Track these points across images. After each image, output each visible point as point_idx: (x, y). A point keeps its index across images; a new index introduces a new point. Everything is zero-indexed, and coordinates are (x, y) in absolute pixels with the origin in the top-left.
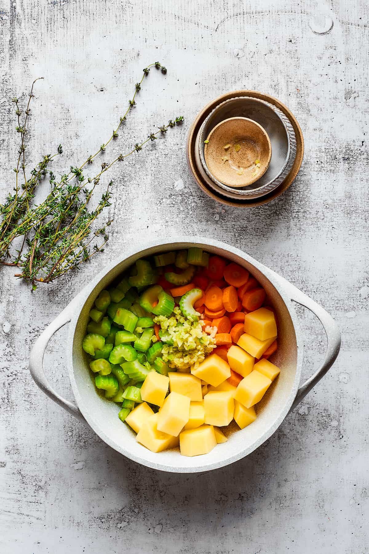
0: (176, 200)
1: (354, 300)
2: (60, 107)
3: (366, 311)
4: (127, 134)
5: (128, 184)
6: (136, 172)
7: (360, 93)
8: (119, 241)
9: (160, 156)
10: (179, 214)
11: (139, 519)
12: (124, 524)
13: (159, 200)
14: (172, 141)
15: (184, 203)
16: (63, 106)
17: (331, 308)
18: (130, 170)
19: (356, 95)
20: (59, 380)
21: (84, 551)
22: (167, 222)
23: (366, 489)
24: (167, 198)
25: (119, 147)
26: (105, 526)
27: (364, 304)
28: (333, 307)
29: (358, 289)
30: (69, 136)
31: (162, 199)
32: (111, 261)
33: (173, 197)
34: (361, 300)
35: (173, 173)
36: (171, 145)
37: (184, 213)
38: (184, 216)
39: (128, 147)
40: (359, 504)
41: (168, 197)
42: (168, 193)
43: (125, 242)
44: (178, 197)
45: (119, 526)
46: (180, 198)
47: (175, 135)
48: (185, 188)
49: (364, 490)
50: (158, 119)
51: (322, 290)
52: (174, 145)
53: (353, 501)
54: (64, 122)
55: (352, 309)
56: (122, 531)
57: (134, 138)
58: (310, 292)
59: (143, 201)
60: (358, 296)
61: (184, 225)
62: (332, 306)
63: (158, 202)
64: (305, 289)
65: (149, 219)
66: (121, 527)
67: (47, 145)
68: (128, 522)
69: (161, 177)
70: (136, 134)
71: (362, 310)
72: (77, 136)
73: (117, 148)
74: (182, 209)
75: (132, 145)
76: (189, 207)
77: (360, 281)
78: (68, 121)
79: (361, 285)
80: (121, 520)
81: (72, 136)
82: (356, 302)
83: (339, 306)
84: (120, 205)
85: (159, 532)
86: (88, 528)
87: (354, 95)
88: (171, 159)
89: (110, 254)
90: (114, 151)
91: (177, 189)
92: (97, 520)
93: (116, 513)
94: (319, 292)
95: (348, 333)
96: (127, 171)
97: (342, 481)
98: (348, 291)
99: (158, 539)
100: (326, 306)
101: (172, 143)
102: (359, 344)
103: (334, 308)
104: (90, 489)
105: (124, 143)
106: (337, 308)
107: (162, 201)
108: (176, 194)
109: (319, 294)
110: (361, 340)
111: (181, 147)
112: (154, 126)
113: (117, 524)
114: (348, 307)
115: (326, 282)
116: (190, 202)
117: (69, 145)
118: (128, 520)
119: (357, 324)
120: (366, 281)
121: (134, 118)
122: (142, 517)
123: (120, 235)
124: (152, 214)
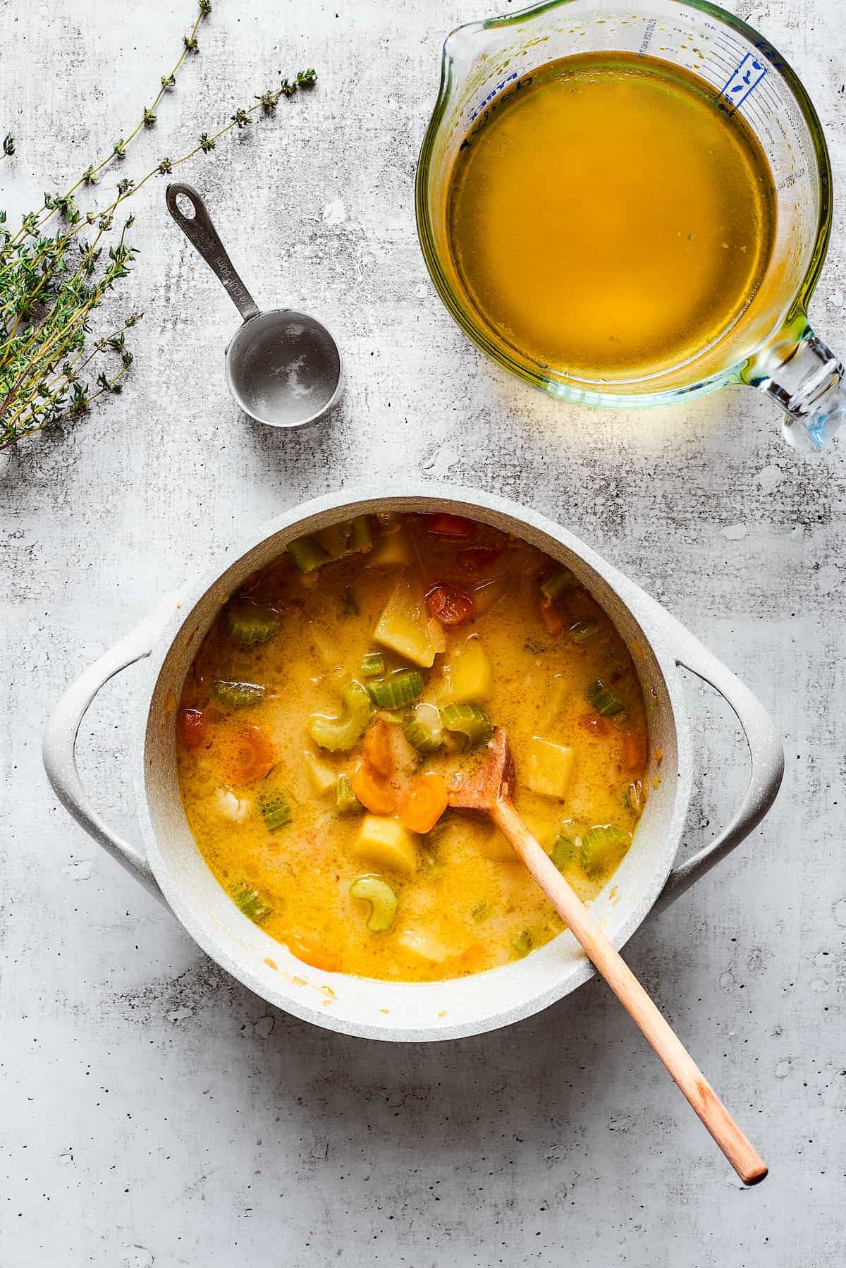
0: (327, 248)
1: (743, 497)
2: (59, 23)
3: (773, 524)
4: (214, 92)
5: (214, 207)
6: (232, 181)
7: (772, 7)
8: (189, 342)
9: (291, 142)
10: (333, 281)
11: (218, 1003)
12: (183, 1013)
13: (286, 247)
14: (321, 108)
15: (345, 255)
16: (66, 22)
17: (688, 515)
18: (220, 174)
19: (762, 11)
20: (39, 668)
21: (88, 1073)
22: (303, 299)
23: (760, 951)
24: (304, 243)
25: (195, 121)
26: (137, 1015)
27: (768, 507)
28: (693, 512)
29: (755, 472)
30: (79, 91)
31: (293, 245)
32: (168, 388)
33: (319, 240)
34: (762, 499)
35: (322, 184)
36: (318, 117)
37: (343, 280)
38: (344, 286)
39: (216, 120)
40: (742, 987)
41: (307, 241)
42: (309, 231)
43: (203, 343)
44: (332, 240)
45: (172, 1015)
46: (336, 243)
47: (329, 96)
48: (349, 219)
49: (756, 952)
50: (289, 58)
51: (668, 471)
52: (326, 118)
53: (728, 978)
54: (68, 59)
55: (739, 519)
56: (180, 1029)
57: (231, 101)
58: (640, 476)
59: (248, 248)
60: (754, 487)
61: (342, 308)
62: (690, 510)
63: (283, 252)
64: (628, 468)
65: (262, 291)
66: (176, 1020)
67: (27, 113)
68: (193, 1008)
69: (292, 194)
70: (238, 91)
71: (762, 521)
72: (98, 92)
73: (191, 124)
74: (339, 270)
75: (225, 118)
76: (358, 266)
77: (760, 453)
78: (77, 59)
79: (762, 462)
80: (176, 1003)
81: (87, 92)
82: (749, 503)
83: (707, 510)
84: (194, 258)
85: (265, 1035)
86: (99, 1019)
87: (756, 10)
88: (317, 152)
89: (167, 372)
90: (184, 130)
91: (330, 222)
92: (121, 1000)
93: (165, 986)
94: (661, 477)
95: (727, 575)
96: (212, 178)
97: (704, 928)
98: (731, 476)
99: (263, 1050)
100: (675, 509)
101: (321, 113)
102: (752, 603)
103: (696, 515)
104: (105, 927)
105: (207, 111)
106: (703, 515)
107: (292, 251)
108: (327, 233)
109: (661, 480)
110: (758, 592)
111: (343, 123)
112: (280, 72)
113: (168, 1011)
114: (729, 514)
115: (679, 453)
116: (358, 255)
117: (77, 114)
118: (193, 1004)
119: (748, 556)
120: (773, 452)
121: (232, 53)
122: (227, 997)
123: (190, 327)
124: (269, 279)
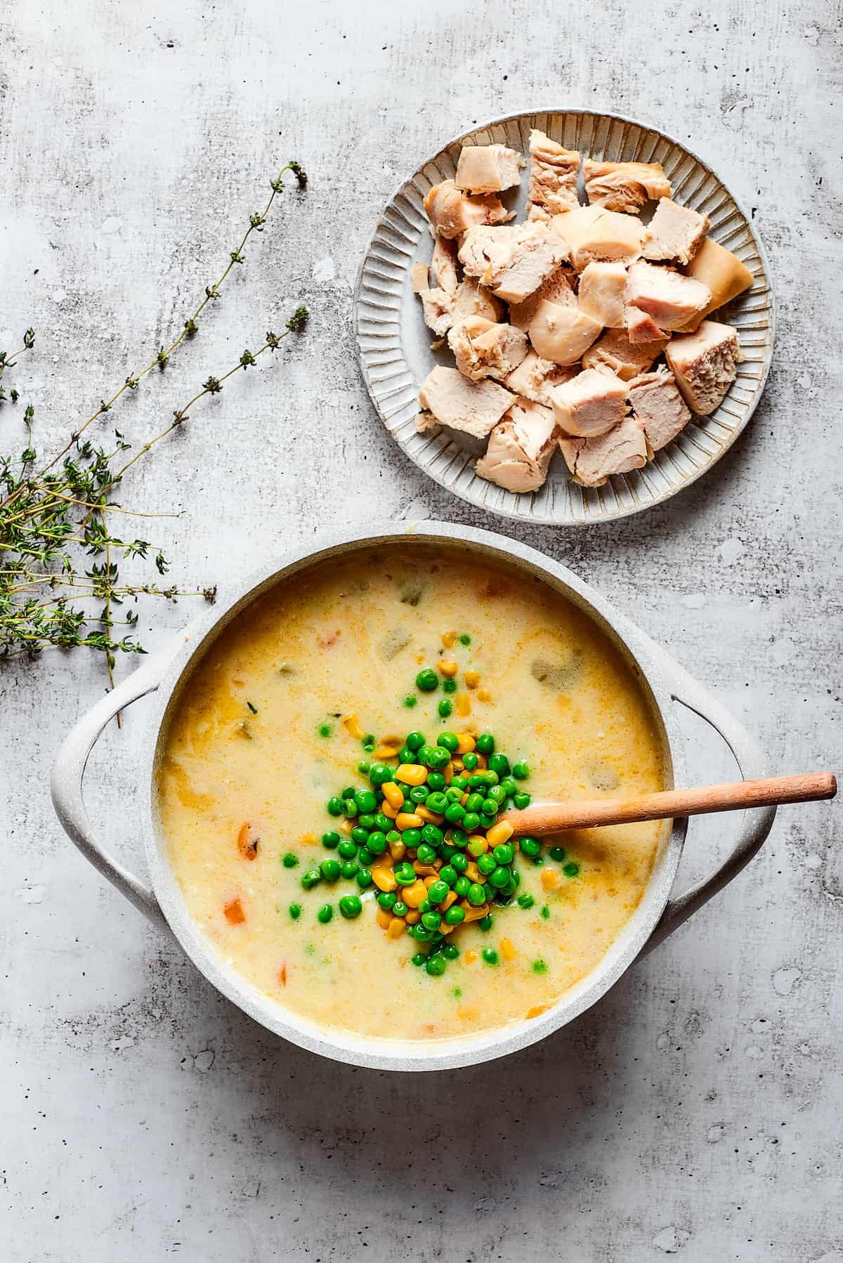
0: (314, 304)
1: (703, 568)
2: (72, 73)
3: (732, 596)
4: (216, 148)
5: (209, 257)
6: (228, 234)
7: (756, 99)
8: (175, 385)
9: (288, 200)
10: (319, 335)
11: (160, 1034)
12: (125, 1042)
13: (276, 299)
14: (317, 169)
15: (332, 311)
16: (79, 74)
17: (650, 582)
18: (216, 227)
19: (746, 103)
20: (8, 692)
21: (27, 1097)
22: (289, 351)
23: (698, 1015)
24: (293, 297)
25: (196, 175)
26: (80, 1042)
27: (727, 578)
28: (654, 579)
29: (716, 543)
30: (86, 140)
31: (283, 299)
32: (152, 428)
33: (307, 295)
34: (722, 570)
35: (314, 242)
36: (314, 178)
37: (328, 335)
38: (328, 341)
39: (216, 175)
40: (679, 1049)
41: (296, 295)
42: (298, 286)
43: (188, 387)
44: (320, 296)
45: (114, 1044)
46: (324, 300)
47: (326, 159)
48: (338, 277)
49: (694, 1016)
50: (291, 120)
51: (632, 538)
52: (322, 179)
53: (665, 1039)
54: (78, 108)
55: (698, 589)
56: (121, 1058)
57: (232, 157)
58: (604, 541)
59: (238, 299)
60: (715, 559)
61: (327, 361)
62: (652, 577)
63: (272, 305)
64: (593, 533)
65: (249, 341)
66: (118, 1049)
67: (35, 156)
68: (135, 1038)
69: (285, 250)
70: (239, 148)
71: (721, 592)
72: (104, 141)
73: (191, 176)
74: (325, 325)
75: (225, 173)
76: (343, 322)
77: (723, 525)
78: (86, 106)
79: (724, 535)
80: (119, 1033)
81: (94, 141)
82: (710, 573)
83: (669, 577)
84: (186, 305)
85: (204, 1068)
86: (42, 1044)
87: (741, 102)
88: (310, 211)
89: (152, 413)
90: (184, 182)
91: (319, 278)
92: (64, 1025)
93: (109, 1014)
94: (625, 543)
95: (684, 642)
96: (208, 230)
97: (644, 988)
98: (693, 547)
99: (202, 1085)
100: (637, 575)
101: (317, 175)
102: (707, 671)
103: (657, 582)
104: (54, 952)
105: (209, 165)
106: (664, 583)
107: (281, 304)
108: (317, 289)
109: (625, 546)
110: (714, 661)
111: (338, 185)
112: (280, 133)
113: (110, 1039)
114: (690, 583)
115: (643, 521)
116: (345, 312)
117: (83, 161)
118: (135, 1034)
119: (706, 625)
120: (735, 525)
121: (236, 113)
122: (170, 1028)
123: (179, 371)
124: (256, 330)
